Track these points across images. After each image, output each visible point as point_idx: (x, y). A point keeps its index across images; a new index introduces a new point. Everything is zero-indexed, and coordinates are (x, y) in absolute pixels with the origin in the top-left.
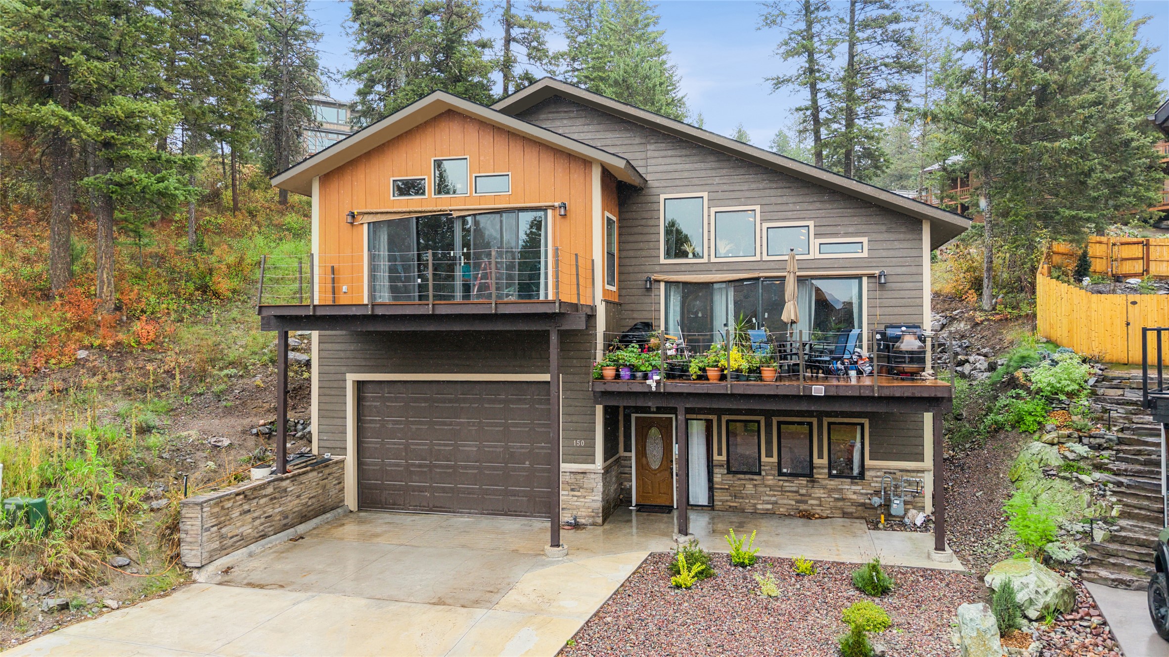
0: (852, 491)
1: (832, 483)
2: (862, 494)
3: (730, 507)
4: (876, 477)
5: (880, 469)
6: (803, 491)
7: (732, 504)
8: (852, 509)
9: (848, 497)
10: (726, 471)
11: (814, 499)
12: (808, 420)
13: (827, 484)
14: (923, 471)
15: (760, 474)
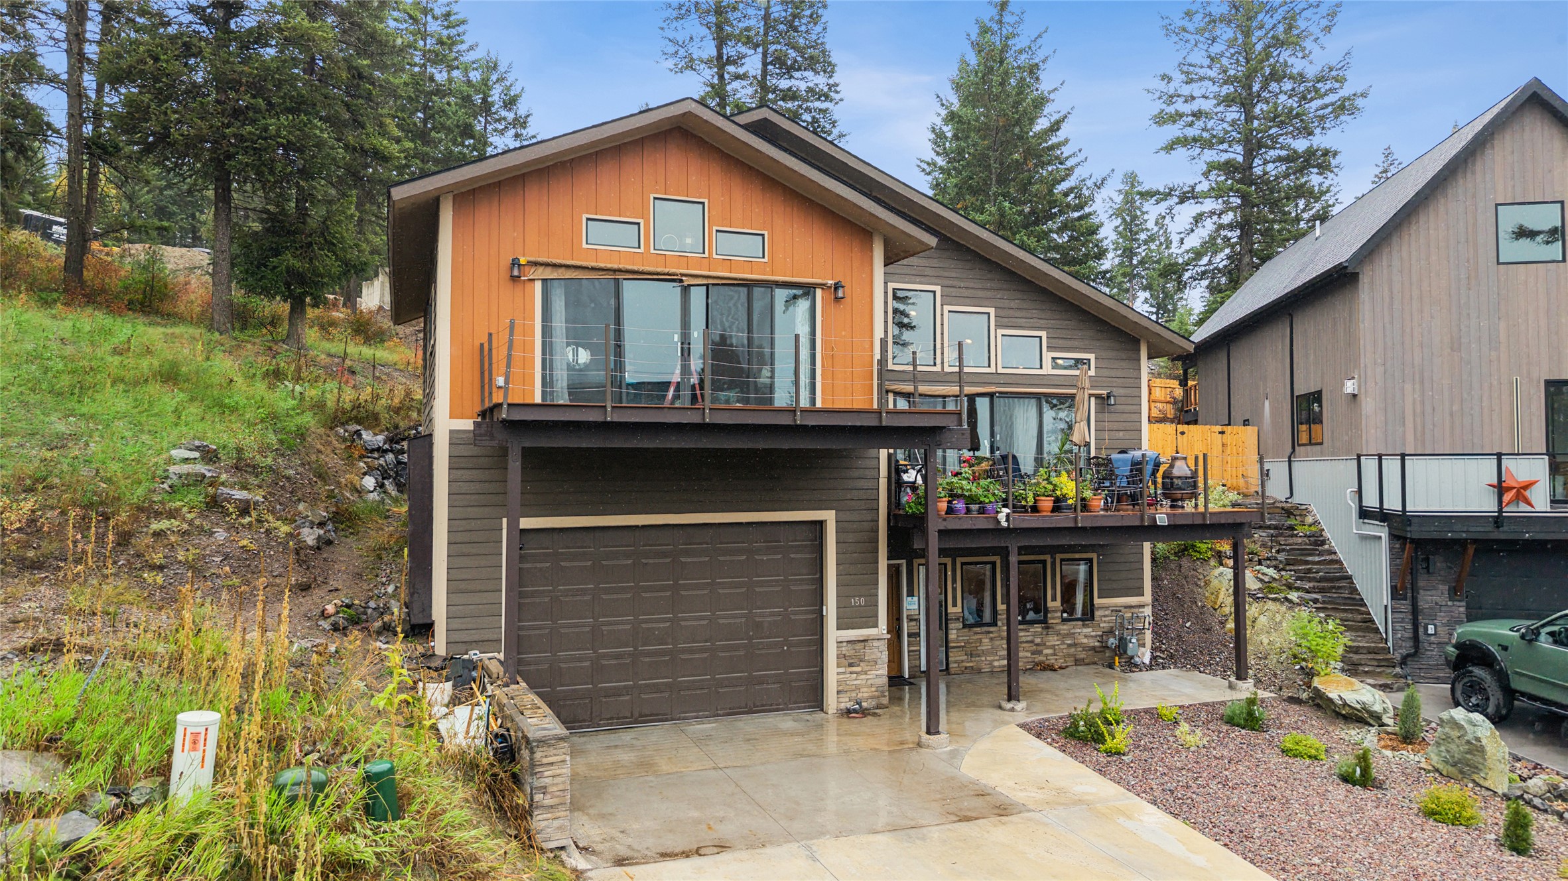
0: (1086, 635)
1: (1065, 627)
2: (1092, 637)
3: (966, 668)
4: (1105, 616)
5: (1107, 608)
6: (1038, 640)
7: (968, 665)
8: (1082, 655)
9: (1080, 641)
10: (961, 626)
11: (1048, 647)
12: (1042, 557)
13: (1060, 630)
14: (1143, 606)
15: (996, 625)
